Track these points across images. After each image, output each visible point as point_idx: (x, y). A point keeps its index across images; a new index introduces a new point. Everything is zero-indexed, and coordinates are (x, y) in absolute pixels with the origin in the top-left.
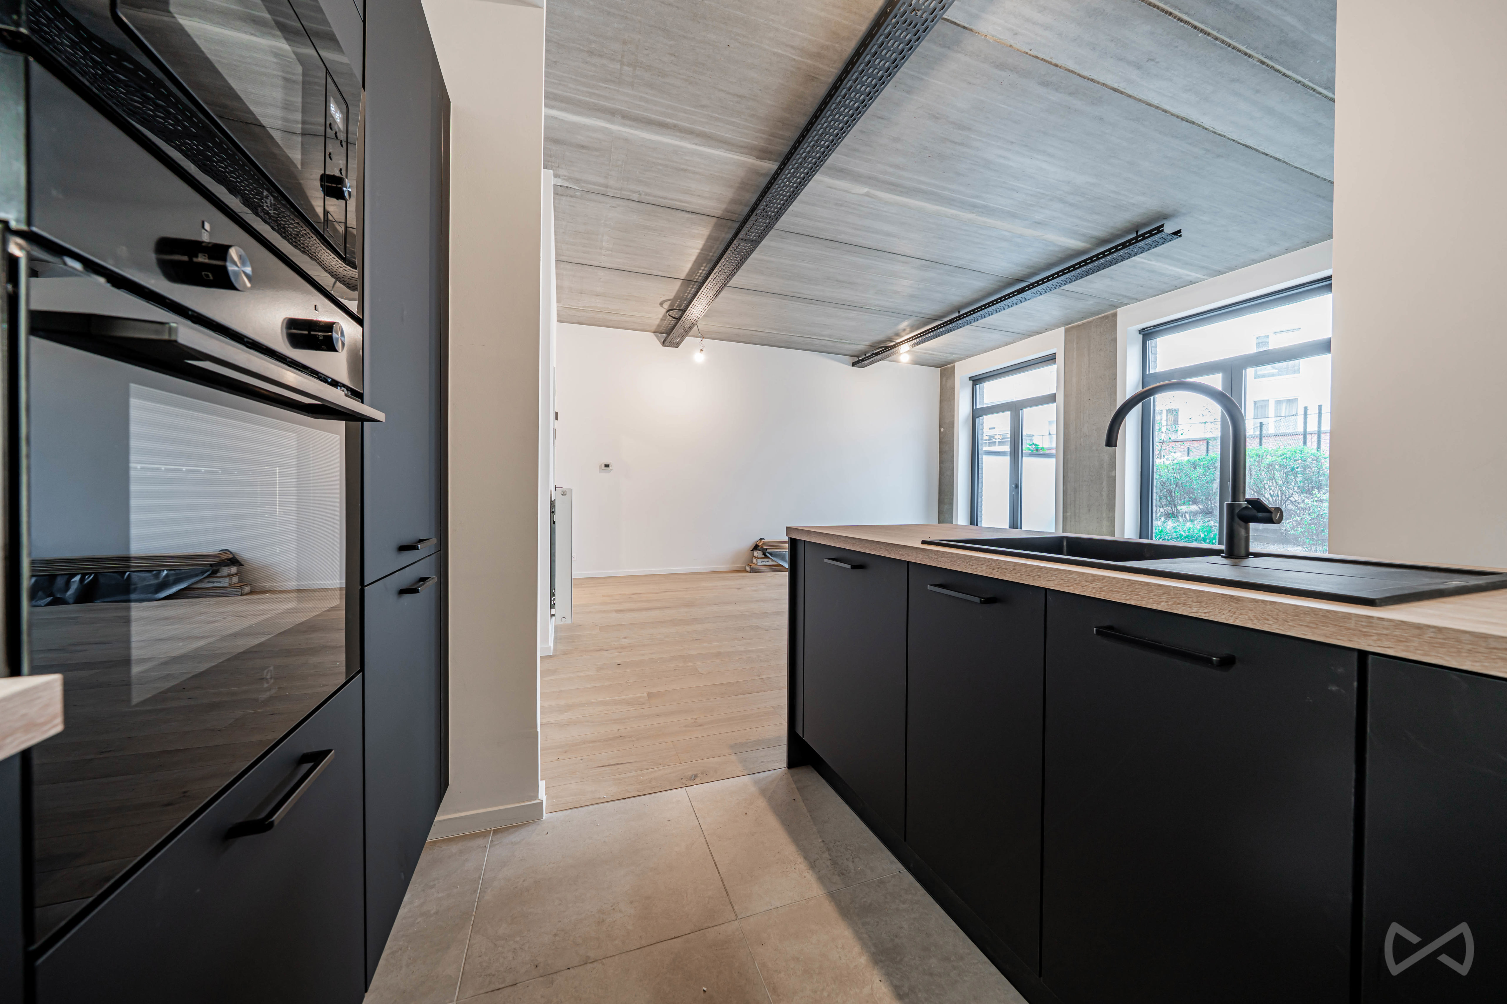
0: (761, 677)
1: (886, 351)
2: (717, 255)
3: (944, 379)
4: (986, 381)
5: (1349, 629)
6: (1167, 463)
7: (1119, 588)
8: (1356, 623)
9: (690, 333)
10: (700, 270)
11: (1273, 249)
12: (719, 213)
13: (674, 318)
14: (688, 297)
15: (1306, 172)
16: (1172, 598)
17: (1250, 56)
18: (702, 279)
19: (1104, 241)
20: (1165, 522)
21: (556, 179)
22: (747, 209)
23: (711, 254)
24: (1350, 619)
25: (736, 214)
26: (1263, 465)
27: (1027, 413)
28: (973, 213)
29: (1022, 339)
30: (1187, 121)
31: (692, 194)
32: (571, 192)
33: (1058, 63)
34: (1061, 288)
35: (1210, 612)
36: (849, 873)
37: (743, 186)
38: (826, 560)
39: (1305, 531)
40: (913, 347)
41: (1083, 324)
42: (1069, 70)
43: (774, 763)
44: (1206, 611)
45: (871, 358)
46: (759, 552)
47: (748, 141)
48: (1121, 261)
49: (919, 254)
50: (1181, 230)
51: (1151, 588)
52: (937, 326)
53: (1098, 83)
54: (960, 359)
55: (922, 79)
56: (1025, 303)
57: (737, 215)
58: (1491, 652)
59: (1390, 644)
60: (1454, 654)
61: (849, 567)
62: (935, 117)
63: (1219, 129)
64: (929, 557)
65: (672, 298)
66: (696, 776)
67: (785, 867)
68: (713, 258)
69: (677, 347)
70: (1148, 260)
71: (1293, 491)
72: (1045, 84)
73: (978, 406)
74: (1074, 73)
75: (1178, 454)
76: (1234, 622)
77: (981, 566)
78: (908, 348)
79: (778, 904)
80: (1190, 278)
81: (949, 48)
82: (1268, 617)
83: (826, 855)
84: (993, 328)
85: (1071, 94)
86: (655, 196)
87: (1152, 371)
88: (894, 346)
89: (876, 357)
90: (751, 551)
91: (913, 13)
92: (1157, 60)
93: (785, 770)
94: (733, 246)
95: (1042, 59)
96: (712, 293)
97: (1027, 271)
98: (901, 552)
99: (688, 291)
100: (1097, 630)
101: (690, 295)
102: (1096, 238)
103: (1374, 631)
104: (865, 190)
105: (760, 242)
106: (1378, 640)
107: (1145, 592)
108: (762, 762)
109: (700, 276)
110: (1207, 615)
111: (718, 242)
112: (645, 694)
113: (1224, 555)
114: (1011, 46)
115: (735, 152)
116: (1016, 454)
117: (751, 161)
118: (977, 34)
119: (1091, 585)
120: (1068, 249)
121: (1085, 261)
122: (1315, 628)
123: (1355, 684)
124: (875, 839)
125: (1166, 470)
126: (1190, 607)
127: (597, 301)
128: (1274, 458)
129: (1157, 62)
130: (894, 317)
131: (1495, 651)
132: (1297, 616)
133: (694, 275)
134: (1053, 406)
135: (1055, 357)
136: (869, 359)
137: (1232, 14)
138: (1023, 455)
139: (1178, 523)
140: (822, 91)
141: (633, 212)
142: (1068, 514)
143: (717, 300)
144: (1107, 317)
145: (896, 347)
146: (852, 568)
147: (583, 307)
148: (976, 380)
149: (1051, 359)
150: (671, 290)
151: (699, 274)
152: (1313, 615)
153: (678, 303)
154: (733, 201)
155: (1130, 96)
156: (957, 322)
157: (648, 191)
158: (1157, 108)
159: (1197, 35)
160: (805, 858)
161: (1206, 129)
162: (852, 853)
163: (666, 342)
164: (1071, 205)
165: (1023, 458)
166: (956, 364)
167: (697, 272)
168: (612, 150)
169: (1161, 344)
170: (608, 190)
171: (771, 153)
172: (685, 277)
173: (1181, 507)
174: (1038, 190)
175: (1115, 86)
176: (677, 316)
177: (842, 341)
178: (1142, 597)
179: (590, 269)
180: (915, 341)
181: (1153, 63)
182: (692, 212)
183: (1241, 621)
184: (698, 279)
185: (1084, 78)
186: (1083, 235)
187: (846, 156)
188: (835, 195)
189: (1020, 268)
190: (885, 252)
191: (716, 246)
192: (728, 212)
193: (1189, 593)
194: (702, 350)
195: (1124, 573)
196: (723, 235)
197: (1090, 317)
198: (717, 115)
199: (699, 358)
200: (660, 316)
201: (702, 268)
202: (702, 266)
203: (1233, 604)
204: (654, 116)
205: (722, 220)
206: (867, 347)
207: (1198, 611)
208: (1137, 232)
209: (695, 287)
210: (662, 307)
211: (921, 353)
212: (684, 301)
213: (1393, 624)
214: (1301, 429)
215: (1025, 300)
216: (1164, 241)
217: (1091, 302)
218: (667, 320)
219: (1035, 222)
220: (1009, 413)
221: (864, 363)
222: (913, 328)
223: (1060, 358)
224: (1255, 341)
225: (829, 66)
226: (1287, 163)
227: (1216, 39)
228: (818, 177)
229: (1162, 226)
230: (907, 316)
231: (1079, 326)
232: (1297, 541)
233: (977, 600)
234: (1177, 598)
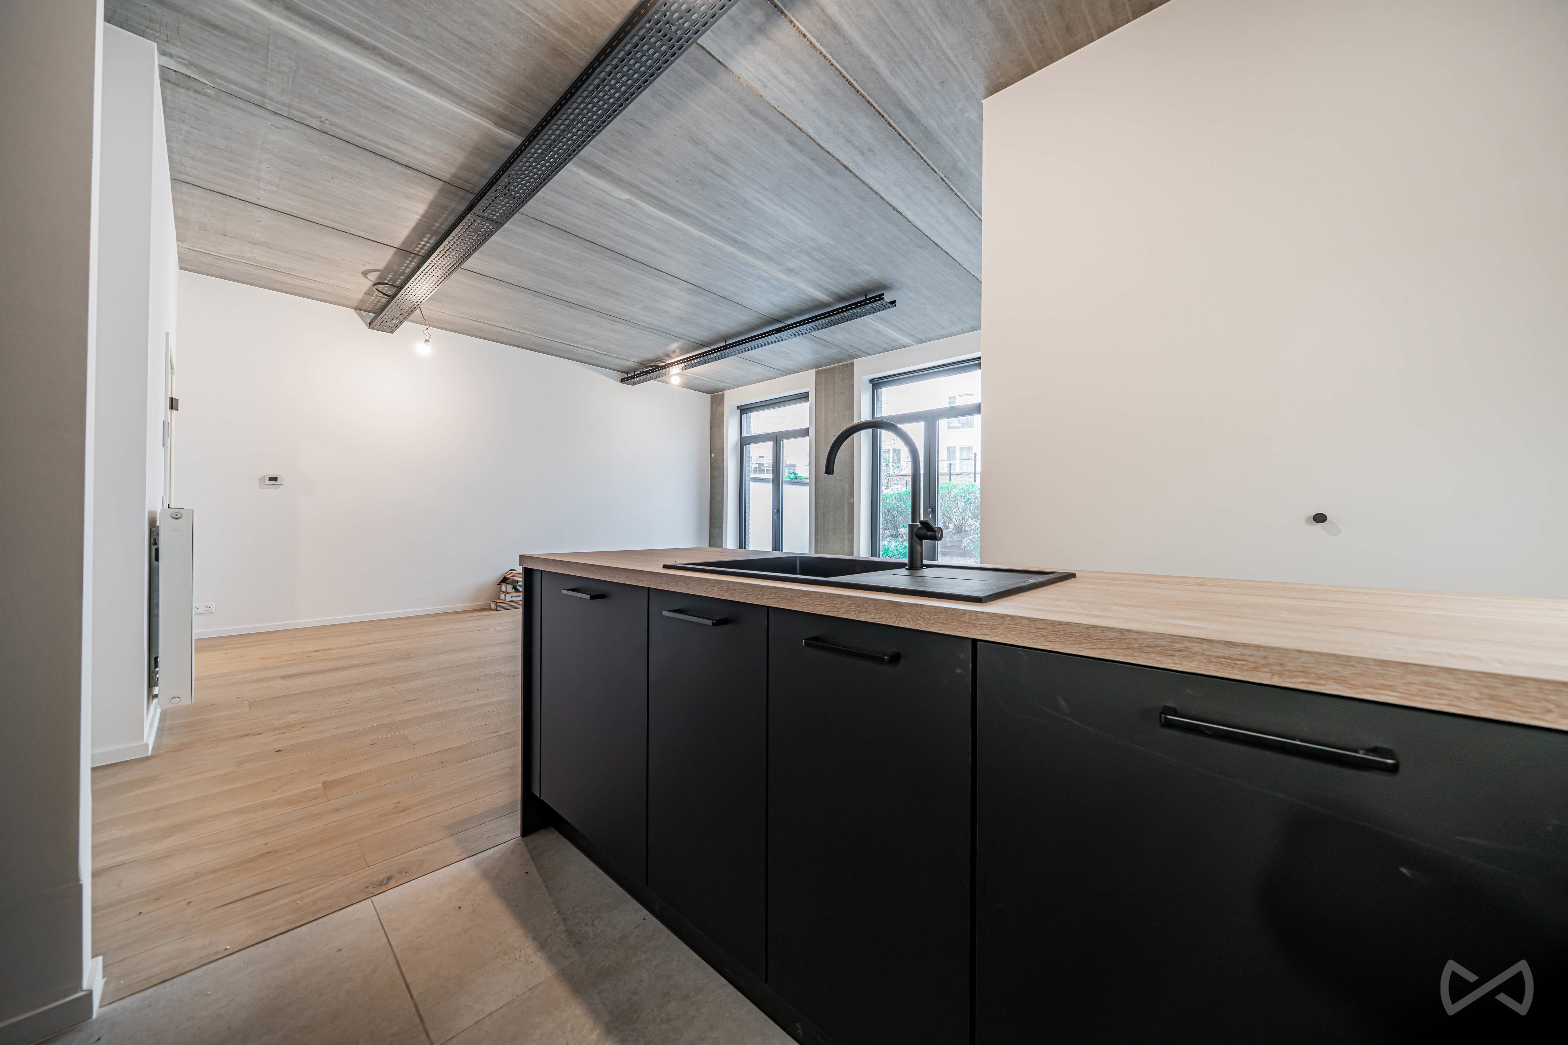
0: (497, 734)
1: (656, 371)
2: (446, 226)
3: (715, 405)
4: (754, 411)
5: (965, 622)
6: (892, 492)
7: (821, 602)
8: (969, 618)
9: (411, 318)
10: (423, 241)
11: (954, 329)
12: (447, 176)
13: (384, 294)
14: (406, 272)
15: (971, 273)
16: (858, 607)
17: (935, 172)
18: (424, 253)
19: (842, 299)
20: (890, 542)
21: (163, 58)
22: (484, 182)
23: (437, 225)
24: (966, 614)
25: (469, 183)
26: (951, 496)
27: (787, 443)
28: (734, 247)
29: (782, 376)
30: (897, 211)
31: (405, 143)
32: (191, 83)
33: (801, 127)
34: (810, 333)
35: (883, 617)
36: (587, 939)
37: (478, 152)
38: (564, 592)
39: (975, 547)
40: (683, 370)
41: (830, 369)
42: (810, 137)
43: (505, 834)
44: (880, 617)
45: (641, 376)
46: (508, 585)
47: (482, 100)
48: (855, 319)
49: (685, 277)
50: (895, 301)
51: (844, 599)
52: (706, 352)
53: (833, 157)
54: (729, 388)
55: (680, 98)
56: (782, 342)
57: (471, 185)
58: (1038, 631)
59: (987, 632)
60: (1020, 636)
61: (587, 597)
62: (696, 142)
63: (919, 224)
64: (667, 581)
65: (381, 268)
66: (389, 879)
67: (507, 959)
68: (440, 230)
69: (392, 332)
70: (875, 321)
71: (969, 517)
72: (792, 143)
73: (745, 435)
74: (815, 141)
75: (899, 486)
76: (898, 624)
77: (713, 588)
78: (678, 371)
79: (494, 1008)
80: (903, 342)
81: (705, 76)
82: (919, 618)
83: (562, 927)
84: (757, 362)
85: (812, 159)
86: (348, 131)
87: (879, 416)
88: (664, 367)
89: (646, 376)
90: (498, 584)
91: (667, 25)
92: (875, 152)
93: (518, 840)
94: (466, 220)
95: (788, 119)
96: (440, 273)
97: (784, 313)
98: (640, 579)
99: (406, 265)
100: (805, 642)
101: (409, 269)
102: (837, 295)
103: (979, 623)
104: (626, 196)
105: (502, 225)
106: (982, 629)
107: (840, 603)
108: (488, 838)
109: (422, 249)
110: (881, 620)
111: (446, 213)
112: (320, 785)
113: (907, 567)
114: (761, 96)
115: (464, 108)
116: (777, 482)
117: (487, 125)
118: (731, 73)
119: (801, 601)
120: (816, 299)
121: (828, 313)
122: (947, 624)
123: (971, 666)
124: (620, 891)
125: (891, 499)
126: (870, 614)
127: (255, 251)
128: (958, 491)
129: (875, 154)
130: (664, 337)
131: (1039, 630)
132: (936, 615)
133: (414, 246)
134: (806, 439)
135: (807, 396)
136: (639, 376)
137: (923, 133)
138: (784, 483)
139: (898, 543)
140: (574, 74)
141: (313, 142)
142: (819, 536)
143: (447, 282)
144: (846, 365)
145: (667, 368)
146: (591, 598)
147: (229, 255)
148: (744, 410)
149: (805, 397)
150: (382, 258)
151: (420, 246)
152: (945, 613)
153: (390, 276)
154: (464, 167)
155: (857, 177)
156: (724, 351)
157: (336, 120)
158: (876, 193)
159: (901, 142)
160: (534, 939)
161: (910, 221)
162: (592, 914)
163: (375, 323)
164: (816, 260)
165: (784, 485)
166: (726, 392)
167: (417, 243)
168: (271, 47)
169: (885, 393)
170: (266, 100)
171: (513, 123)
172: (401, 246)
173: (901, 529)
174: (789, 240)
175: (846, 163)
176: (389, 293)
177: (609, 354)
178: (838, 608)
179: (241, 205)
180: (688, 363)
181: (872, 153)
182: (406, 166)
183: (903, 623)
184: (419, 251)
185: (823, 148)
186: (827, 289)
187: (605, 154)
188: (593, 193)
189: (777, 309)
190: (650, 267)
191: (443, 217)
192: (460, 179)
193: (869, 602)
194: (428, 341)
195: (828, 587)
196: (453, 205)
197: (835, 363)
198: (437, 55)
199: (423, 350)
200: (365, 289)
201: (426, 239)
202: (425, 237)
203: (898, 609)
204: (340, 24)
205: (450, 187)
206: (635, 363)
207: (875, 617)
208: (866, 296)
209: (416, 260)
210: (367, 278)
211: (692, 377)
212: (400, 276)
213: (989, 616)
214: (973, 471)
215: (782, 340)
216: (885, 308)
217: (835, 350)
218: (374, 295)
219: (788, 269)
220: (771, 443)
221: (633, 380)
222: (684, 351)
223: (812, 396)
224: (948, 400)
225: (580, 48)
226: (960, 264)
227: (914, 149)
228: (570, 166)
229: (883, 294)
230: (677, 338)
231: (826, 370)
232: (971, 554)
233: (709, 622)
234: (861, 607)
